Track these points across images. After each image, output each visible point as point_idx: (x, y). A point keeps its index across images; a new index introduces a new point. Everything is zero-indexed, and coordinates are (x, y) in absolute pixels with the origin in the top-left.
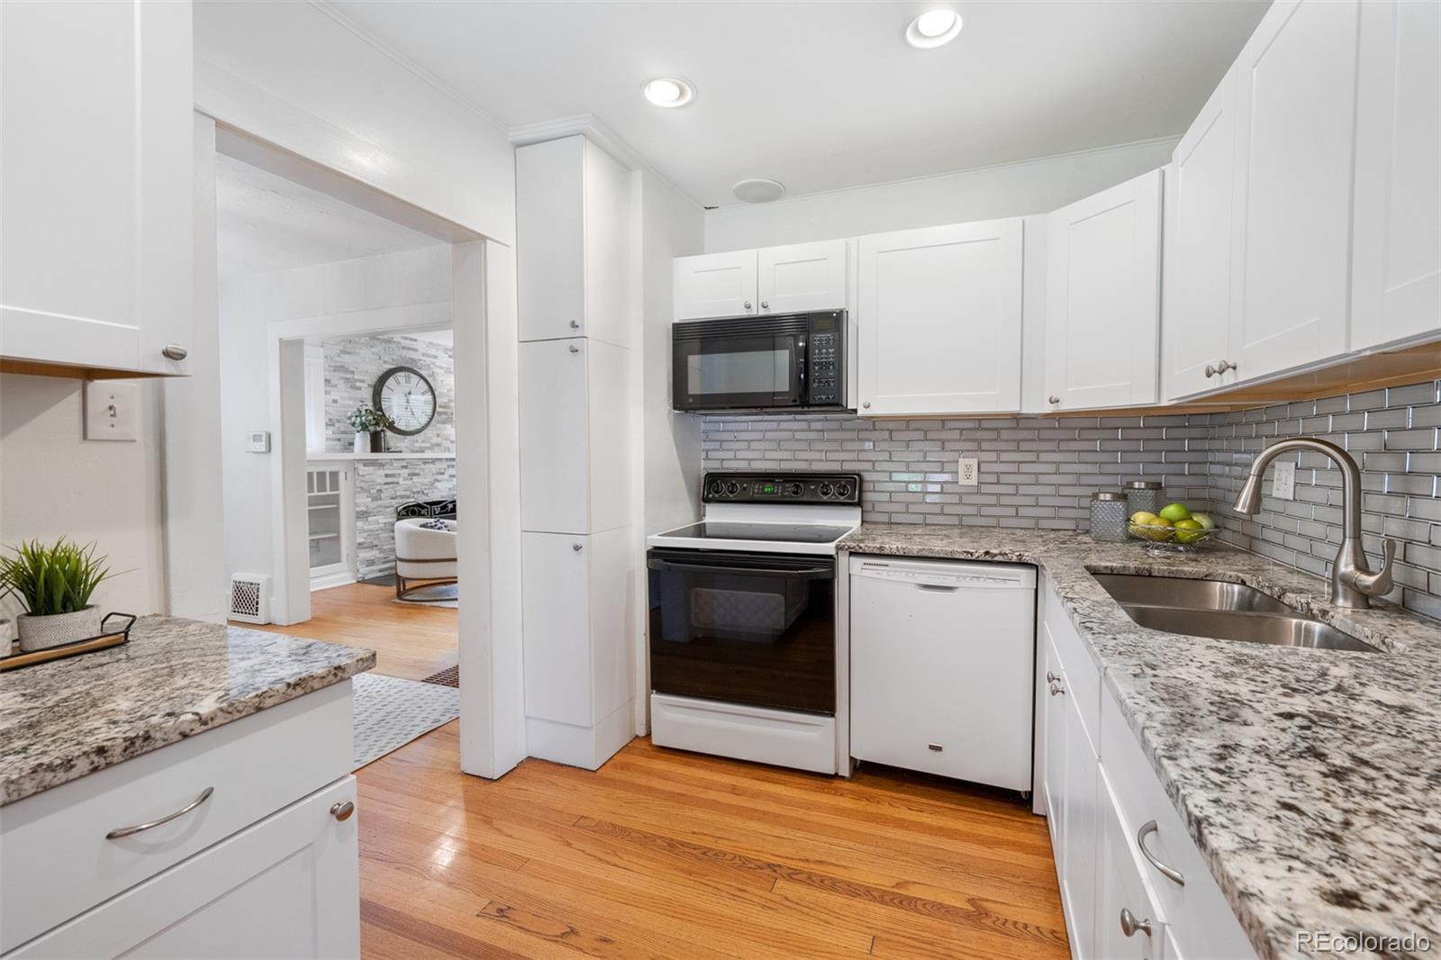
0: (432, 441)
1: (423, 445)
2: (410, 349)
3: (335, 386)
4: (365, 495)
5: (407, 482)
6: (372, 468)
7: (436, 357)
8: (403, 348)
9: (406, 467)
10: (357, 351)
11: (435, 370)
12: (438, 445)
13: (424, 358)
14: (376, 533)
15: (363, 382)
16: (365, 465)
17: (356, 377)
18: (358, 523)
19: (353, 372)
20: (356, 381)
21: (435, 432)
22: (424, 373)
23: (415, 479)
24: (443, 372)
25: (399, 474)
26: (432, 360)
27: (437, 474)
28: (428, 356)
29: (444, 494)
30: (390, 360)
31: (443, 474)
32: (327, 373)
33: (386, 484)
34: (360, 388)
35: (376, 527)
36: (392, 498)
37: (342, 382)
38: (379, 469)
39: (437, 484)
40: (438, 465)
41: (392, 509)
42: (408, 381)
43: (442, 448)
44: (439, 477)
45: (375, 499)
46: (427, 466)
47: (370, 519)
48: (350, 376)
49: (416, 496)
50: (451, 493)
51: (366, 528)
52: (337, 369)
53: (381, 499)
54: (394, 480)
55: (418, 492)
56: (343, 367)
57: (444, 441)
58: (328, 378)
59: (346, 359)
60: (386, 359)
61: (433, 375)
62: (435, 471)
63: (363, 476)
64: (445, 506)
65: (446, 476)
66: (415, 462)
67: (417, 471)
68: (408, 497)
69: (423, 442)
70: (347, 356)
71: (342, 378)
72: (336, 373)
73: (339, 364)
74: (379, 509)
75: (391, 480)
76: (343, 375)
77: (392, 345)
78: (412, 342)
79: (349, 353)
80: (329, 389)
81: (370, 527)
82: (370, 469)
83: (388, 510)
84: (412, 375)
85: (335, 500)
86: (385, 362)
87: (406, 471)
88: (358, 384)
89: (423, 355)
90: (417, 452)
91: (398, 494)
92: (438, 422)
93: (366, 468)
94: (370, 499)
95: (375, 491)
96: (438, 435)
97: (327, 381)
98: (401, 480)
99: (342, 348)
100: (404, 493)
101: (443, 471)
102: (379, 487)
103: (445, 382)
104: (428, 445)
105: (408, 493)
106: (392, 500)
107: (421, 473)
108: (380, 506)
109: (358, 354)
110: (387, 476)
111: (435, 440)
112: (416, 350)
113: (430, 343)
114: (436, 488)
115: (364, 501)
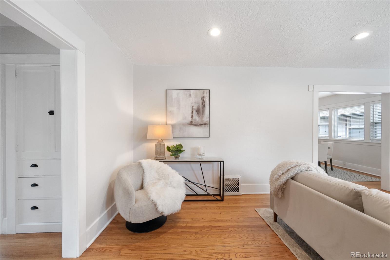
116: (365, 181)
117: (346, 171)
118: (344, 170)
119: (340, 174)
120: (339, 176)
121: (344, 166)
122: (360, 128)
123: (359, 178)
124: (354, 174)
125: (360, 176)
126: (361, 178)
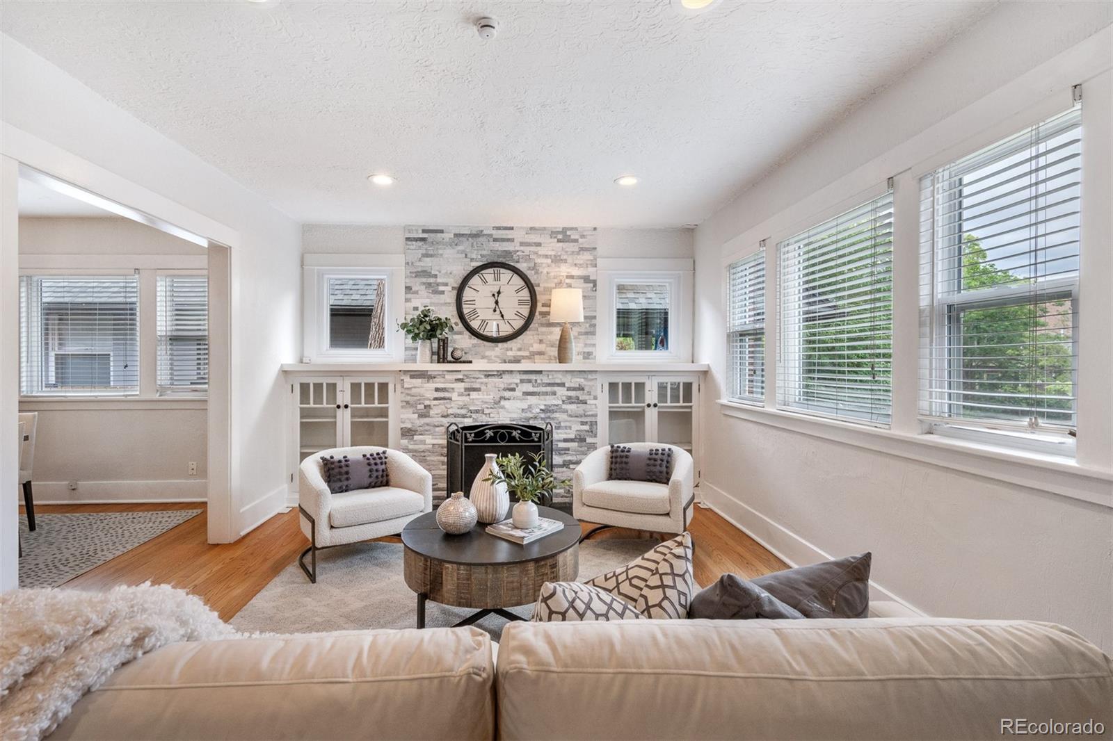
0: (531, 349)
1: (520, 353)
2: (503, 240)
3: (416, 292)
4: (411, 410)
5: (461, 398)
6: (420, 380)
7: (539, 244)
8: (495, 240)
9: (461, 380)
10: (440, 252)
11: (538, 261)
12: (541, 353)
13: (522, 248)
14: (423, 454)
15: (446, 285)
16: (412, 377)
17: (439, 280)
18: (402, 441)
19: (435, 276)
20: (438, 285)
21: (536, 337)
22: (522, 266)
23: (474, 395)
24: (549, 261)
25: (453, 389)
26: (533, 249)
27: (505, 390)
28: (528, 244)
29: (514, 416)
30: (479, 257)
31: (513, 390)
32: (407, 280)
33: (436, 399)
34: (443, 292)
35: (422, 447)
36: (443, 416)
37: (423, 287)
38: (428, 382)
39: (503, 402)
40: (507, 379)
41: (443, 429)
42: (497, 278)
43: (545, 357)
44: (507, 394)
45: (421, 416)
46: (490, 379)
47: (415, 437)
48: (432, 280)
49: (474, 415)
50: (524, 415)
51: (411, 447)
52: (418, 274)
53: (429, 416)
54: (446, 395)
55: (477, 411)
56: (425, 271)
57: (548, 349)
58: (408, 285)
59: (428, 262)
60: (474, 256)
61: (535, 268)
62: (502, 386)
63: (408, 388)
64: (483, 433)
65: (518, 393)
66: (477, 375)
67: (476, 386)
68: (464, 416)
69: (520, 350)
70: (428, 259)
71: (424, 284)
72: (417, 279)
73: (420, 269)
74: (427, 428)
75: (442, 396)
76: (424, 280)
77: (481, 239)
78: (507, 232)
79: (431, 256)
80: (409, 296)
81: (416, 447)
82: (418, 381)
83: (437, 429)
84: (503, 270)
85: (384, 413)
86: (472, 260)
87: (461, 386)
88: (441, 288)
89: (522, 244)
90: (510, 362)
91: (450, 411)
92: (542, 325)
93: (414, 381)
94: (417, 415)
95: (422, 407)
96: (541, 341)
97: (408, 289)
98: (454, 396)
99: (424, 252)
100: (459, 411)
101: (515, 386)
102: (427, 403)
103: (552, 274)
104: (527, 354)
105: (463, 412)
106: (443, 419)
107: (483, 388)
108: (428, 425)
109: (442, 255)
110: (437, 390)
111: (537, 347)
112: (512, 240)
113: (531, 229)
114: (503, 407)
115: (411, 418)
116: (158, 532)
117: (86, 514)
118: (78, 515)
119: (70, 535)
120: (69, 546)
121: (70, 499)
122: (95, 355)
123: (137, 527)
124: (117, 520)
125: (135, 520)
126: (143, 526)
